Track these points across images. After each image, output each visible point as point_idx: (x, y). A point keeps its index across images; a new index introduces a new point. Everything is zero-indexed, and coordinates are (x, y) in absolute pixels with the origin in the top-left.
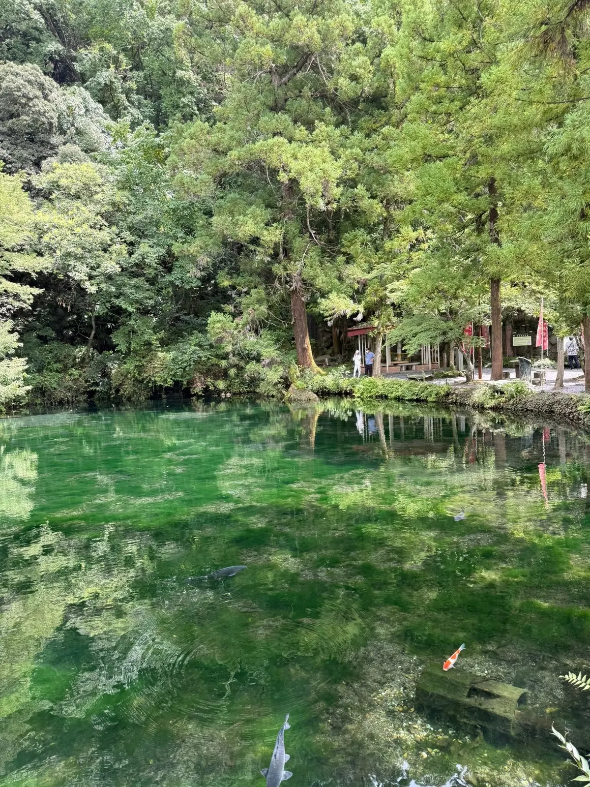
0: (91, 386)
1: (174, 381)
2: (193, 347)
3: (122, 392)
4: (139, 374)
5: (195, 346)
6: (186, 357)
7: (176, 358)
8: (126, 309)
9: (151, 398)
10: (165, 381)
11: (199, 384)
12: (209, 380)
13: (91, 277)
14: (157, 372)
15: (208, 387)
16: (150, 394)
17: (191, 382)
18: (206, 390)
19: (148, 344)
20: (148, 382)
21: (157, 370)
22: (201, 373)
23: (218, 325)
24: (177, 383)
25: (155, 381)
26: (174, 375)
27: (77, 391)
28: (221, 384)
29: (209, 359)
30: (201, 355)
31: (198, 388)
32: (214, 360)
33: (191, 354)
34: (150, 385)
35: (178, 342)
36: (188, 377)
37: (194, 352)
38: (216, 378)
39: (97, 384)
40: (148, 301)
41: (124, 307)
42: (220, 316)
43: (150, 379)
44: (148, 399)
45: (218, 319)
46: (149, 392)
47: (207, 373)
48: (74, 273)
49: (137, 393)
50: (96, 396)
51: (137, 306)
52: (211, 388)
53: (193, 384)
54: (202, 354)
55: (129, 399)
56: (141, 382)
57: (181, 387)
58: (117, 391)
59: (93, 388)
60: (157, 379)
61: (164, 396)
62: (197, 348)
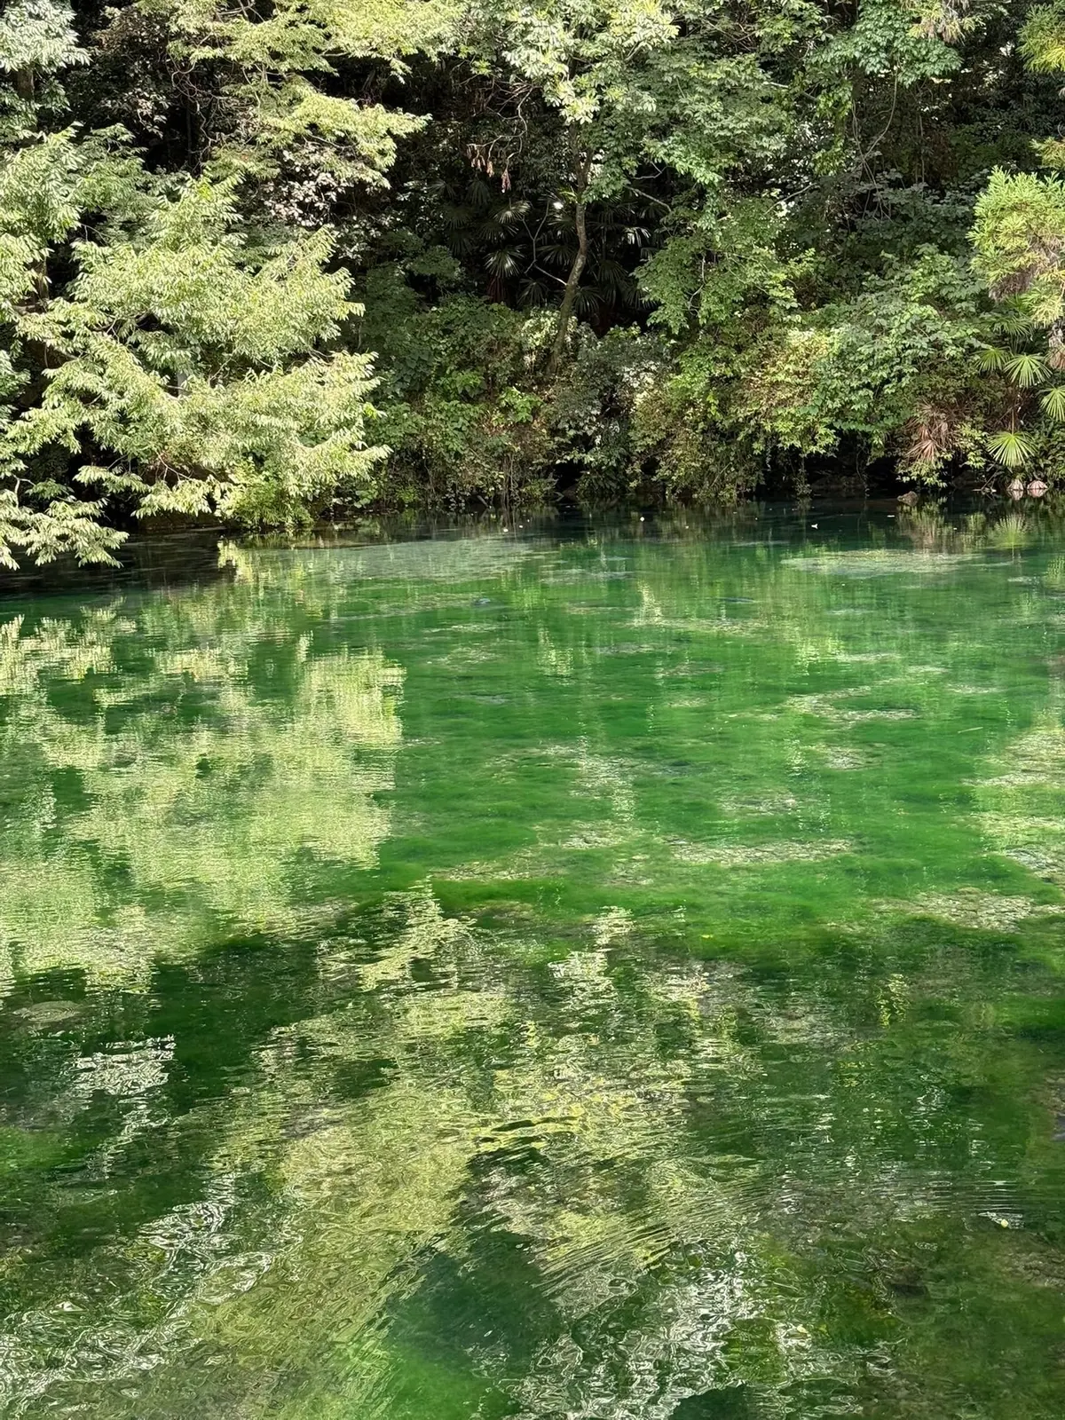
0: (568, 448)
1: (839, 433)
2: (916, 309)
3: (663, 472)
4: (722, 410)
5: (922, 302)
6: (888, 345)
7: (852, 348)
8: (688, 174)
9: (759, 494)
10: (809, 433)
11: (929, 445)
12: (966, 430)
13: (577, 66)
14: (783, 403)
15: (960, 456)
16: (757, 479)
17: (899, 440)
18: (954, 467)
19: (758, 299)
20: (752, 437)
21: (781, 395)
22: (939, 406)
23: (1015, 221)
24: (849, 442)
25: (776, 435)
26: (840, 414)
27: (524, 463)
28: (1012, 448)
29: (971, 350)
30: (943, 336)
31: (925, 462)
32: (992, 357)
33: (907, 334)
34: (758, 447)
35: (861, 290)
36: (890, 422)
37: (918, 327)
38: (995, 422)
39: (586, 443)
40: (765, 142)
41: (681, 166)
42: (1025, 187)
43: (759, 426)
44: (748, 496)
45: (1015, 197)
46: (751, 472)
47: (961, 404)
48: (525, 52)
49: (712, 476)
50: (583, 484)
51: (726, 161)
52: (974, 461)
53: (908, 445)
54: (951, 334)
55: (686, 496)
56: (729, 436)
57: (864, 456)
58: (650, 467)
59: (575, 456)
60: (782, 426)
61: (803, 488)
62: (930, 310)
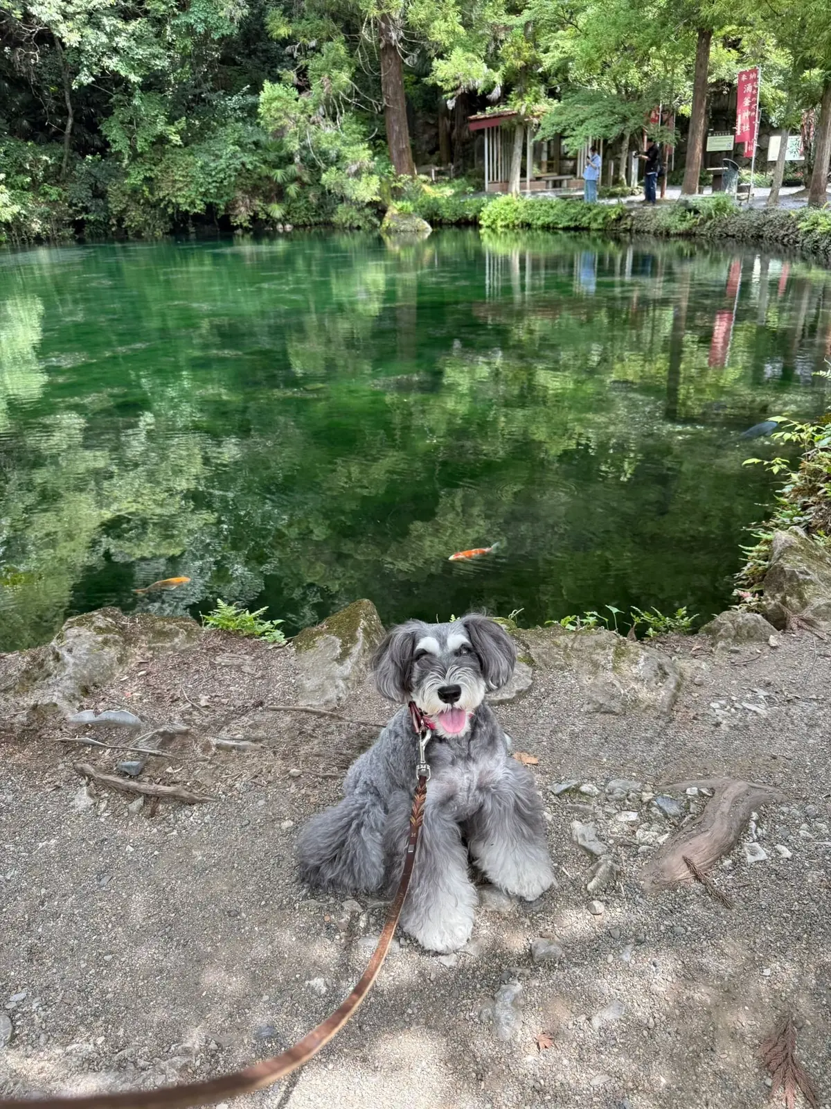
0: (79, 212)
1: (205, 203)
2: (232, 147)
3: (127, 223)
4: (151, 193)
5: (233, 144)
6: (222, 163)
7: (207, 164)
8: (126, 77)
9: (171, 232)
10: (192, 204)
11: (243, 209)
12: (257, 202)
13: (66, 16)
14: (180, 189)
15: (256, 214)
16: (170, 226)
17: (231, 206)
18: (254, 219)
19: (162, 140)
20: (166, 206)
21: (179, 185)
22: (246, 192)
23: (276, 104)
24: (210, 207)
25: (179, 204)
26: (205, 194)
27: (59, 220)
28: (277, 211)
29: (256, 167)
30: (245, 159)
31: (242, 216)
32: (264, 170)
33: (230, 158)
34: (170, 210)
35: (205, 140)
36: (226, 198)
37: (234, 155)
38: (268, 199)
39: (86, 210)
40: (158, 62)
41: (123, 73)
42: (279, 89)
43: (170, 201)
44: (167, 233)
45: (276, 94)
46: (166, 223)
47: (254, 191)
48: (39, 8)
49: (149, 224)
50: (87, 231)
51: (142, 72)
52: (262, 216)
53: (234, 209)
54: (247, 159)
55: (138, 235)
56: (155, 206)
57: (217, 213)
58: (120, 221)
59: (84, 216)
60: (181, 200)
61: (192, 229)
62: (238, 148)
